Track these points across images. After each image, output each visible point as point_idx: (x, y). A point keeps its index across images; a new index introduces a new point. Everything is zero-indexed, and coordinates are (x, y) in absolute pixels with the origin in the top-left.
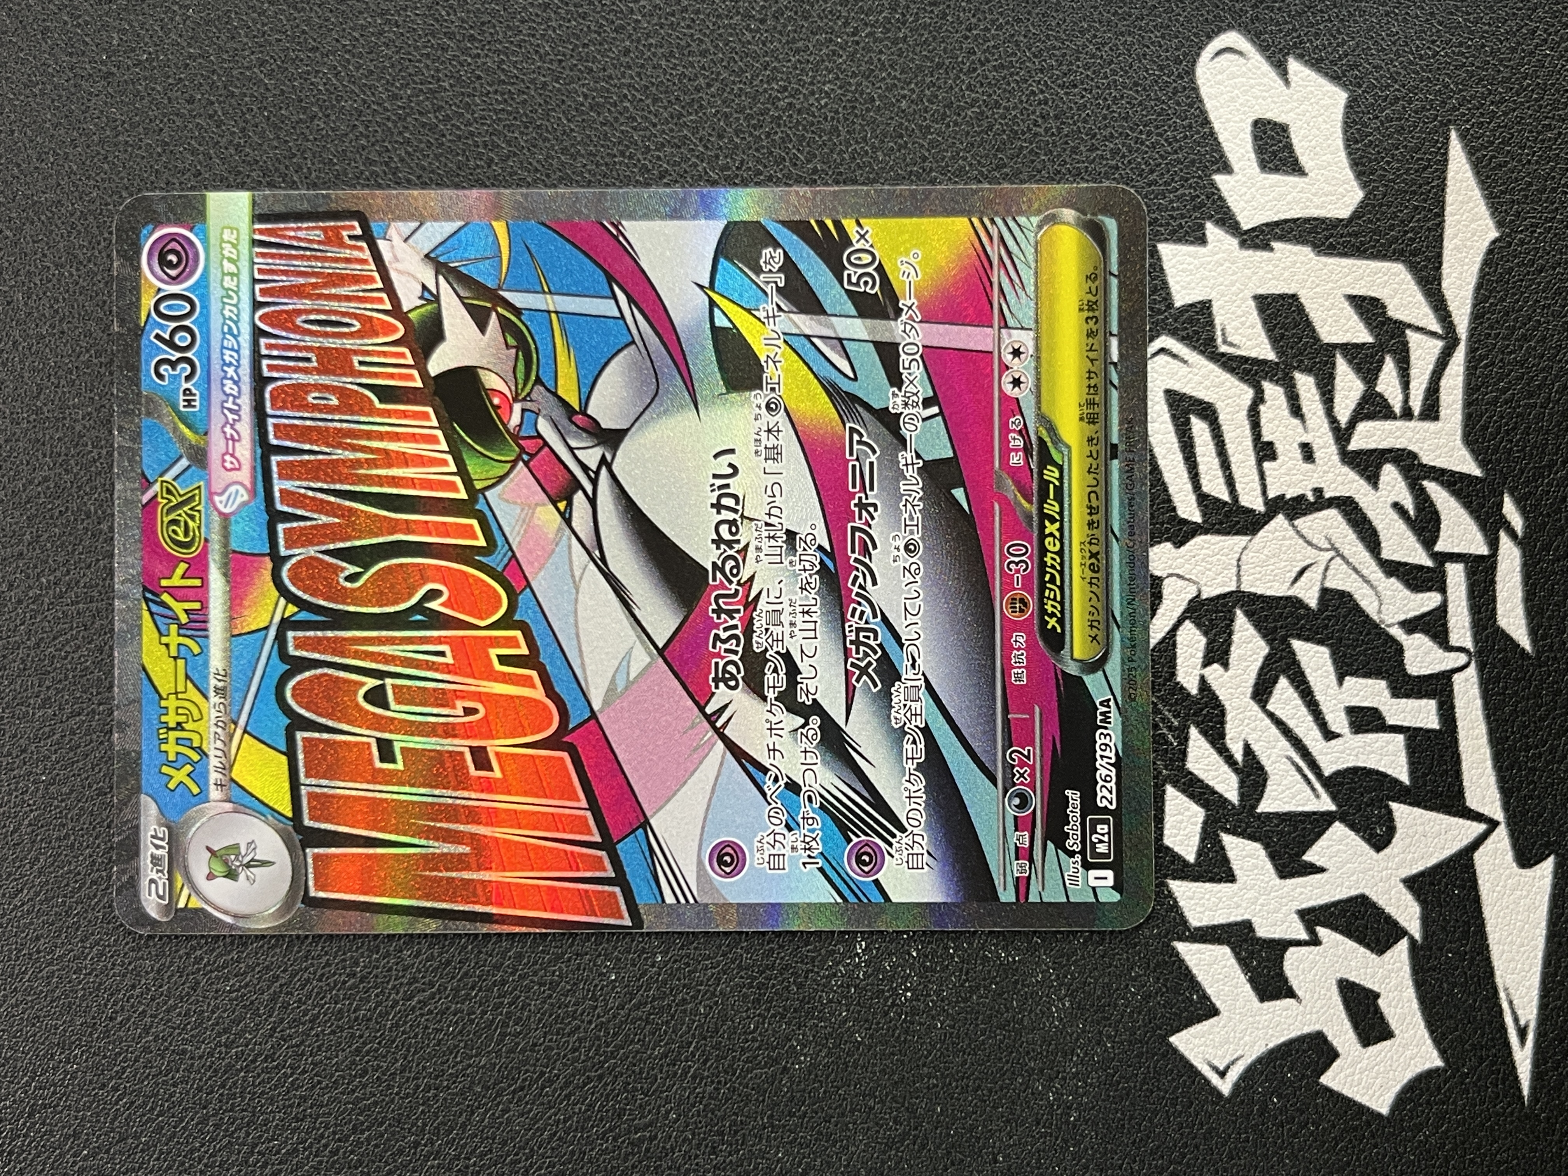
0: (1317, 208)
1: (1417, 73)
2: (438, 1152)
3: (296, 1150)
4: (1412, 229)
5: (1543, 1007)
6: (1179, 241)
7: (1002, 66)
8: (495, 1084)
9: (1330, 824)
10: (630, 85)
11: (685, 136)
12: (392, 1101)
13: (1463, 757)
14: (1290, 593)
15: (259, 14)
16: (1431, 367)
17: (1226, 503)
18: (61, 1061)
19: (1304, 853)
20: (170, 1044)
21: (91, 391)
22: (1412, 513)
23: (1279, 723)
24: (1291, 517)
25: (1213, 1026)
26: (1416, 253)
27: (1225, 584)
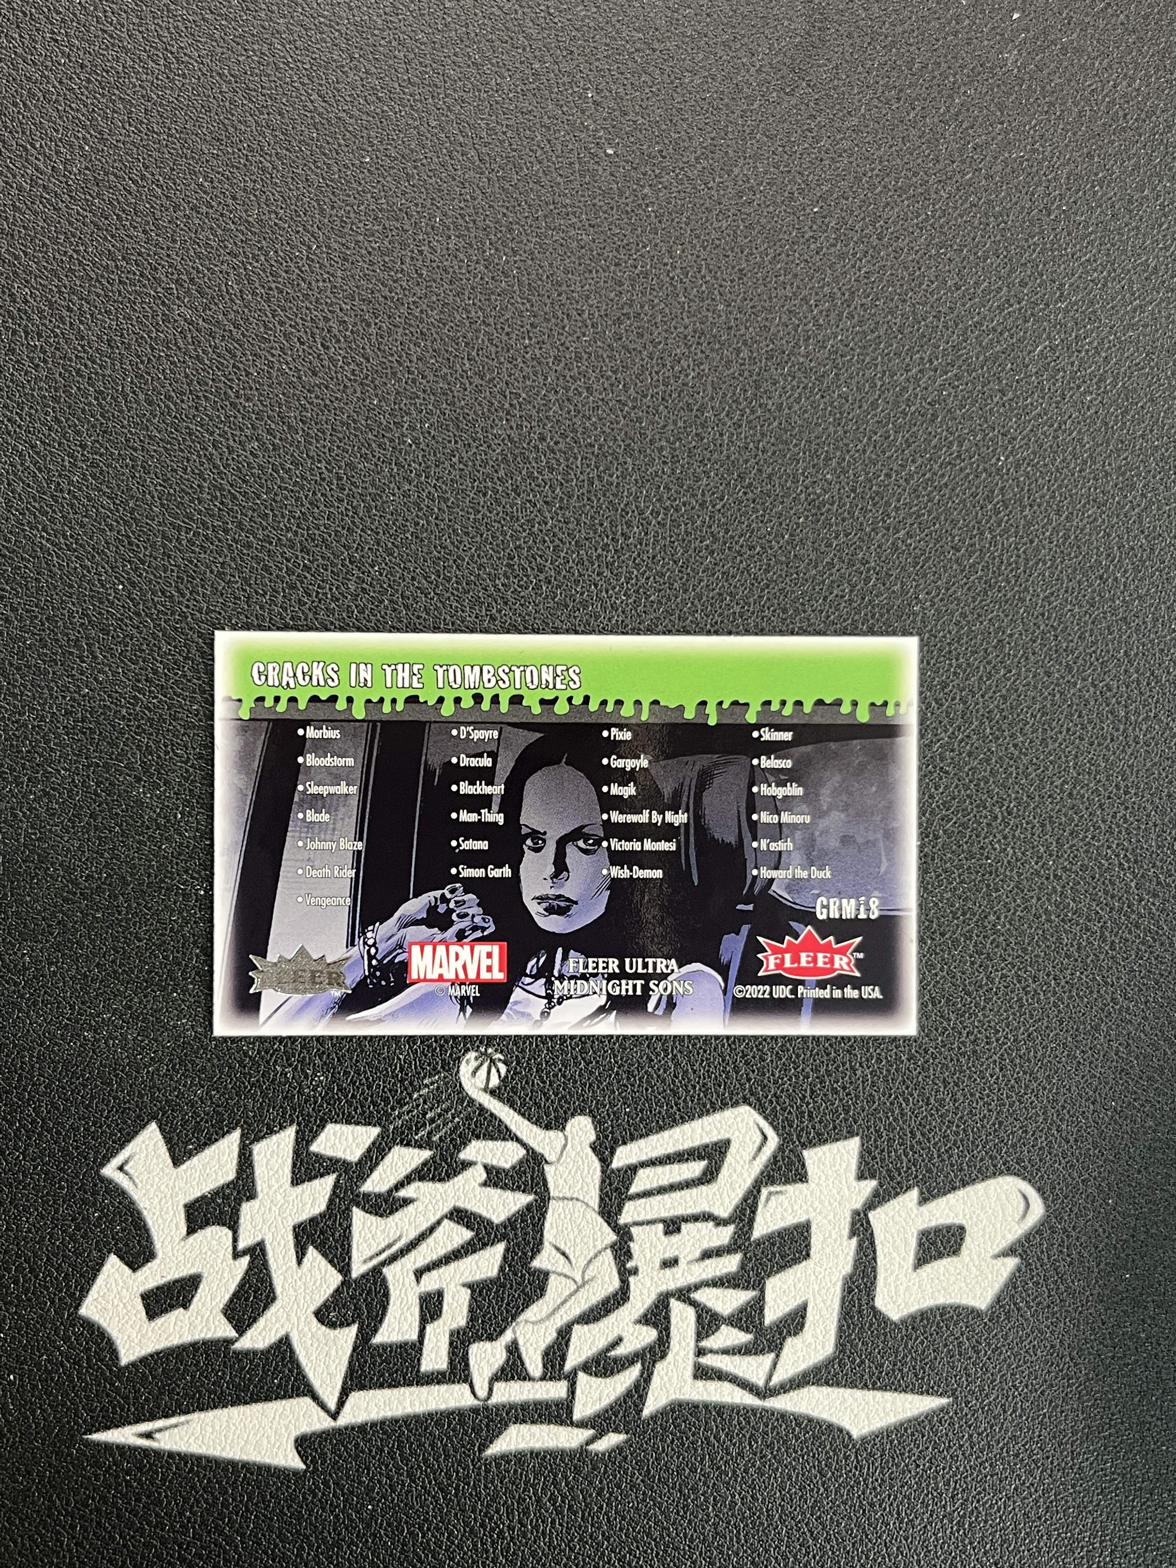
0: (885, 1279)
1: (1000, 1371)
2: (76, 466)
3: (83, 338)
4: (863, 1362)
5: (171, 1455)
6: (862, 1156)
7: (1021, 1006)
8: (135, 519)
9: (340, 1271)
10: (1019, 674)
11: (971, 723)
12: (122, 427)
13: (395, 1391)
14: (546, 1243)
15: (1096, 348)
16: (741, 1374)
17: (628, 1189)
18: (169, 129)
19: (316, 1248)
20: (182, 230)
21: (768, 184)
22: (613, 1353)
23: (432, 1230)
24: (612, 1246)
25: (164, 1161)
26: (842, 1365)
27: (556, 1186)
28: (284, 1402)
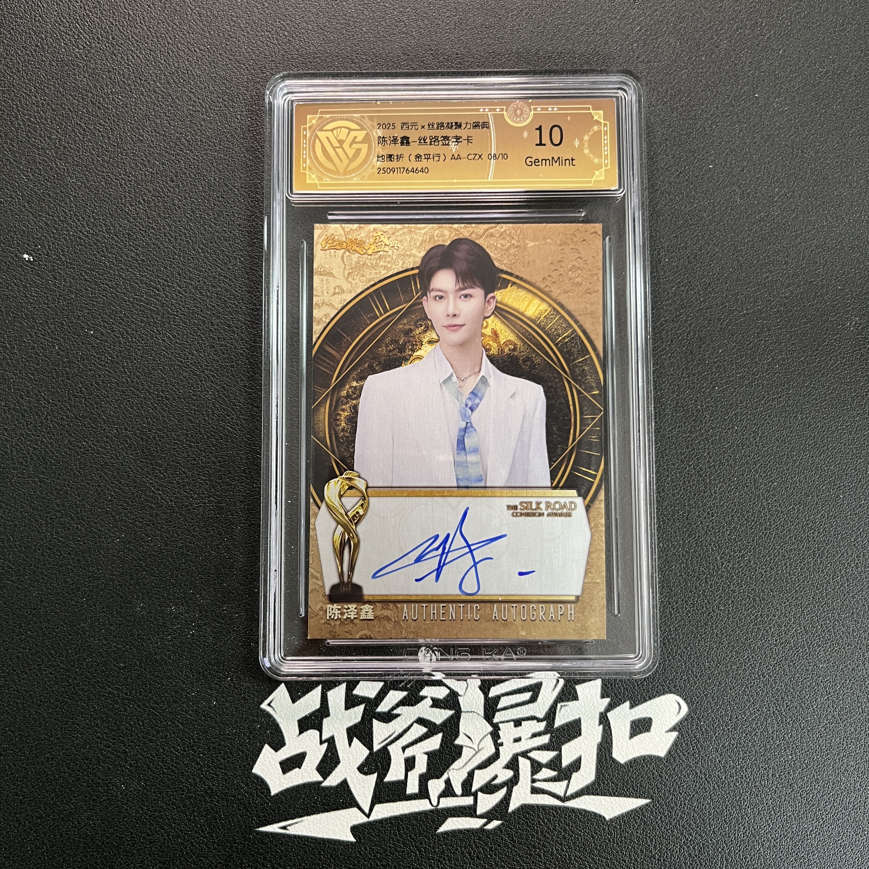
0: (616, 744)
1: (673, 785)
4: (608, 783)
5: (295, 836)
6: (602, 687)
9: (369, 749)
13: (395, 803)
14: (461, 733)
15: (685, 320)
16: (552, 791)
22: (493, 783)
23: (409, 728)
26: (599, 785)
27: (464, 706)
28: (345, 810)
